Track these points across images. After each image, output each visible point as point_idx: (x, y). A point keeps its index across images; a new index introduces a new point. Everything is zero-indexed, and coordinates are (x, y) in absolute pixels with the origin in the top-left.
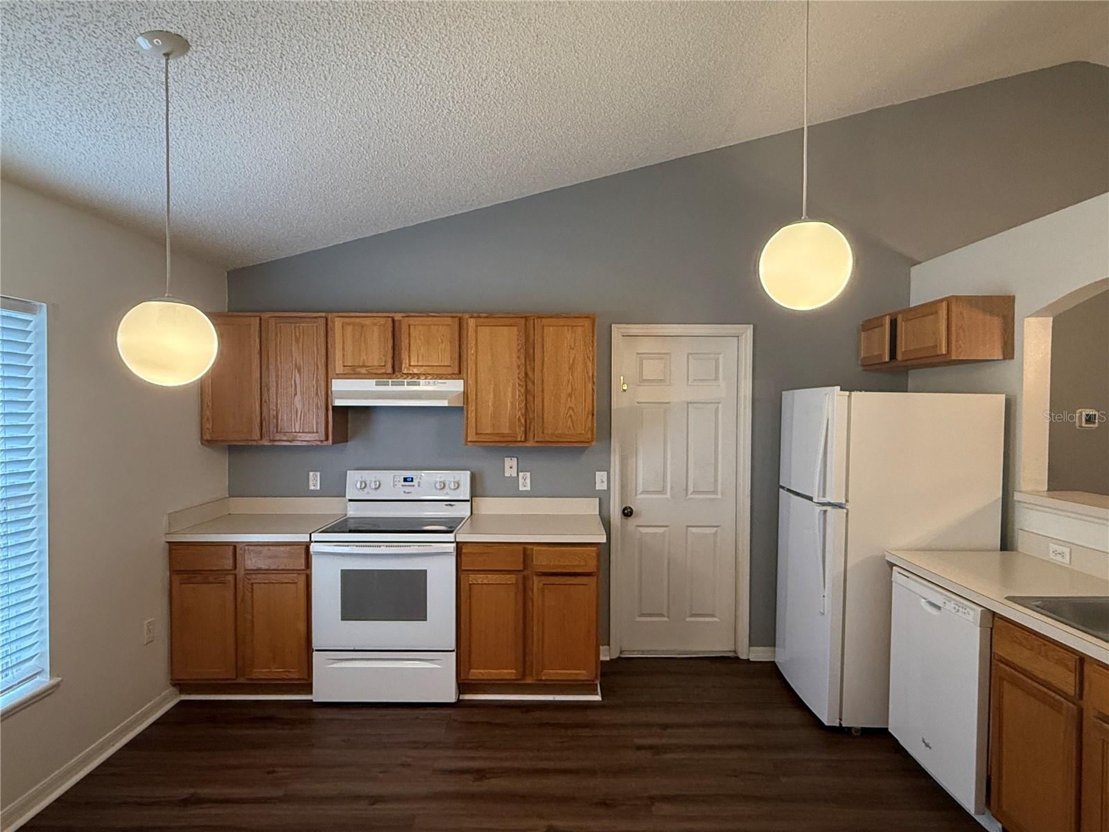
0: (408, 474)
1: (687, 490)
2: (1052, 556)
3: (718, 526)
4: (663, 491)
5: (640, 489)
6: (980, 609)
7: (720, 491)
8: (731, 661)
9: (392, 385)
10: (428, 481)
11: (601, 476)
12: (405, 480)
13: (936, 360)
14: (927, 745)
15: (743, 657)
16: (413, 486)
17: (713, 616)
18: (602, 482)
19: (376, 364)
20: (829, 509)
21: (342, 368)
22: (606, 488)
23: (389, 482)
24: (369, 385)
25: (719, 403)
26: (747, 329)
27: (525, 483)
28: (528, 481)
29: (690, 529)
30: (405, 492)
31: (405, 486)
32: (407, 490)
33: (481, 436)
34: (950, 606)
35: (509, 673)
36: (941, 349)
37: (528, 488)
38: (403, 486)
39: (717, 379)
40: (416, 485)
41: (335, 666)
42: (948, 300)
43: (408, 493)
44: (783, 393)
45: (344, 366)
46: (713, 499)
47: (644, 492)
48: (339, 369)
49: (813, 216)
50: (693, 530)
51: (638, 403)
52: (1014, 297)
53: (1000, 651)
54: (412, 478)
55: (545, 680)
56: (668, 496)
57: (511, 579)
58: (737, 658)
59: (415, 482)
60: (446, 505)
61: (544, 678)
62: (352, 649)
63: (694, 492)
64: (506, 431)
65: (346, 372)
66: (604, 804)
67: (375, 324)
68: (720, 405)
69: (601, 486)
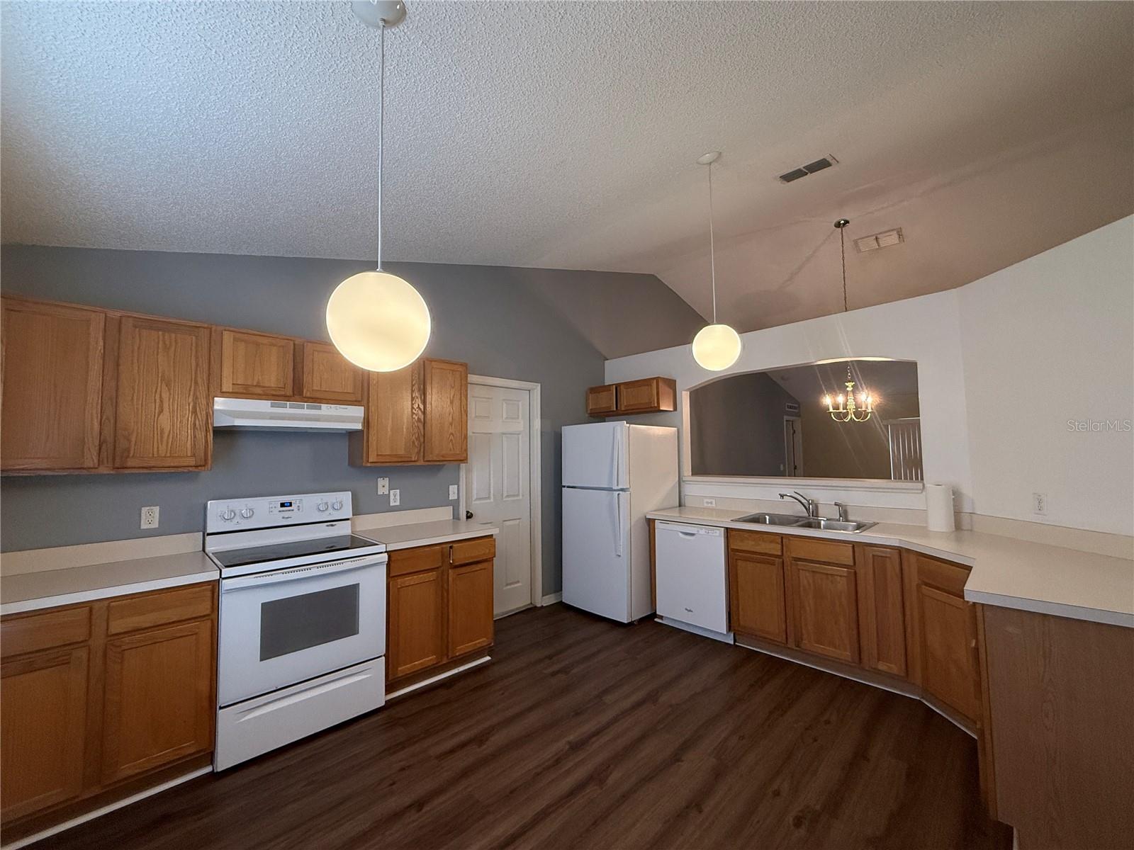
0: (285, 499)
1: (502, 495)
2: (706, 505)
3: (519, 519)
4: (489, 498)
5: (475, 497)
6: (723, 529)
7: (521, 495)
8: (531, 611)
9: (290, 408)
10: (309, 505)
11: (453, 489)
12: (283, 505)
13: (653, 409)
14: (690, 611)
15: (539, 605)
16: (293, 510)
17: (518, 582)
18: (454, 493)
19: (273, 386)
20: (621, 492)
21: (231, 386)
22: (456, 498)
23: (264, 509)
24: (264, 406)
25: (519, 434)
26: (537, 386)
27: (395, 499)
28: (398, 497)
29: (505, 522)
30: (283, 518)
31: (283, 511)
32: (286, 514)
33: (380, 457)
34: (703, 532)
35: (430, 660)
36: (654, 404)
37: (398, 503)
38: (280, 511)
39: (518, 418)
40: (296, 510)
41: (246, 718)
42: (657, 379)
43: (287, 518)
44: (563, 427)
45: (233, 384)
46: (517, 500)
47: (477, 499)
48: (227, 387)
49: (719, 322)
50: (508, 523)
51: (474, 433)
52: (675, 381)
53: (733, 546)
54: (291, 503)
55: (459, 655)
56: (492, 500)
57: (431, 576)
58: (536, 607)
59: (294, 507)
60: (327, 526)
61: (457, 654)
62: (275, 689)
63: (508, 496)
64: (402, 452)
65: (236, 390)
66: (577, 714)
67: (274, 345)
68: (520, 436)
69: (453, 497)
